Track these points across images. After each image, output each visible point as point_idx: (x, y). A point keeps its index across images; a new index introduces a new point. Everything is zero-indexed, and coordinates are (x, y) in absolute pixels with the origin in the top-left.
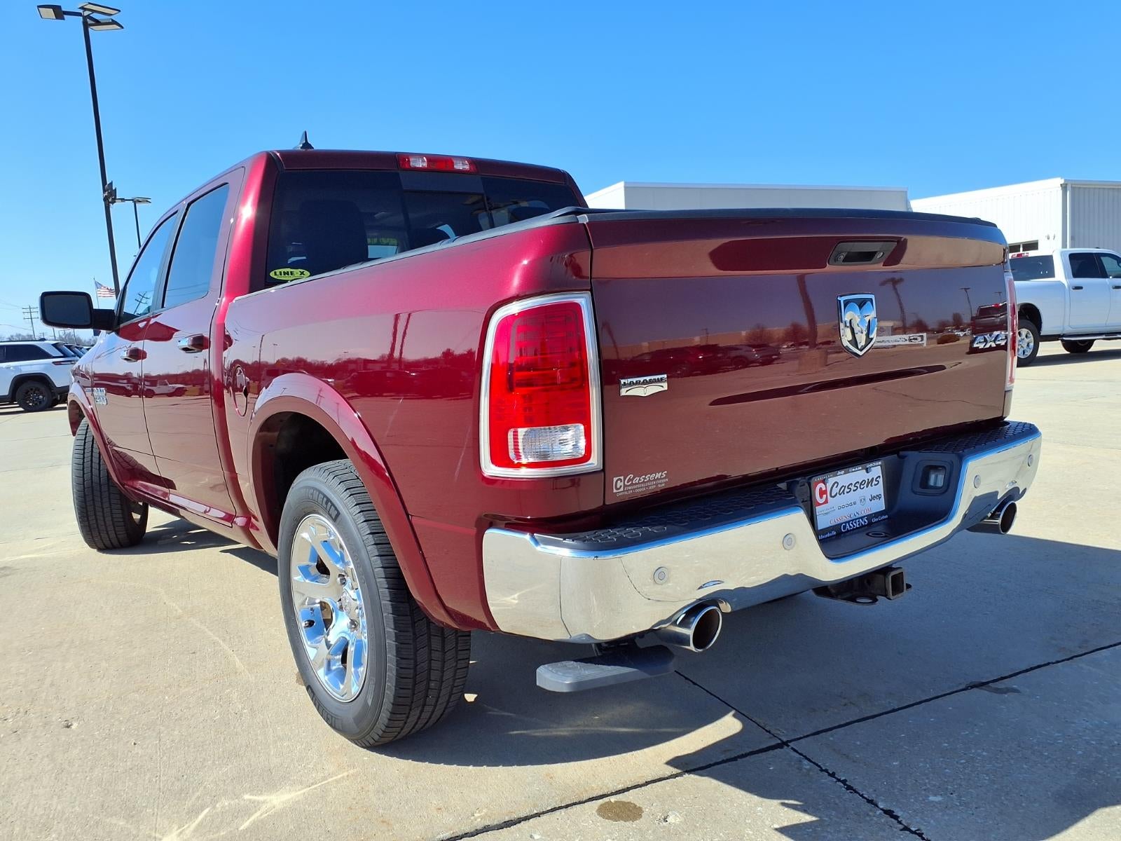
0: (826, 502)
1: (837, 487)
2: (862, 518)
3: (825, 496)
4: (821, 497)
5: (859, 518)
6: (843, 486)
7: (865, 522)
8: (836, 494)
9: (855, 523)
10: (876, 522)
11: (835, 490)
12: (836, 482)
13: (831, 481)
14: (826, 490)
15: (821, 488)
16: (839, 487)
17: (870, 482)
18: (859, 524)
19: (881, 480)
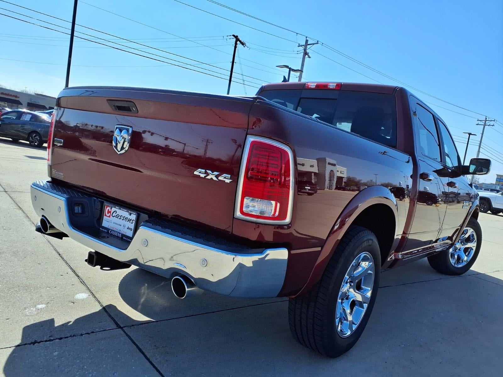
0: (109, 216)
1: (116, 213)
2: (119, 233)
3: (109, 214)
4: (108, 213)
5: (118, 232)
6: (118, 215)
7: (120, 236)
8: (115, 216)
9: (116, 233)
10: (124, 239)
11: (114, 214)
12: (116, 211)
13: (114, 209)
14: (111, 212)
15: (108, 210)
16: (117, 214)
17: (130, 220)
18: (117, 235)
19: (134, 222)
